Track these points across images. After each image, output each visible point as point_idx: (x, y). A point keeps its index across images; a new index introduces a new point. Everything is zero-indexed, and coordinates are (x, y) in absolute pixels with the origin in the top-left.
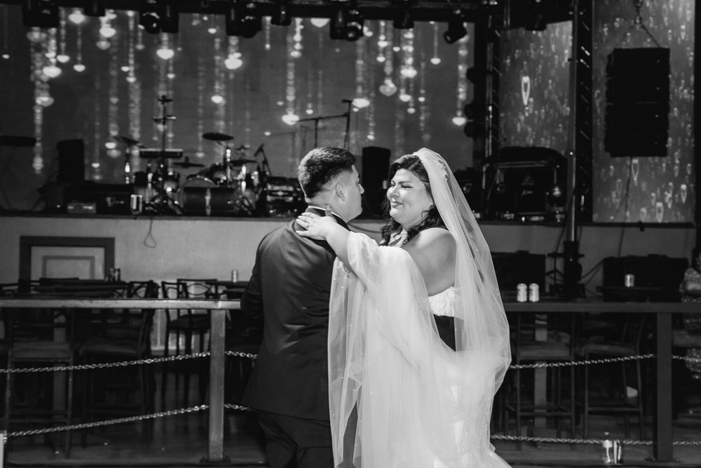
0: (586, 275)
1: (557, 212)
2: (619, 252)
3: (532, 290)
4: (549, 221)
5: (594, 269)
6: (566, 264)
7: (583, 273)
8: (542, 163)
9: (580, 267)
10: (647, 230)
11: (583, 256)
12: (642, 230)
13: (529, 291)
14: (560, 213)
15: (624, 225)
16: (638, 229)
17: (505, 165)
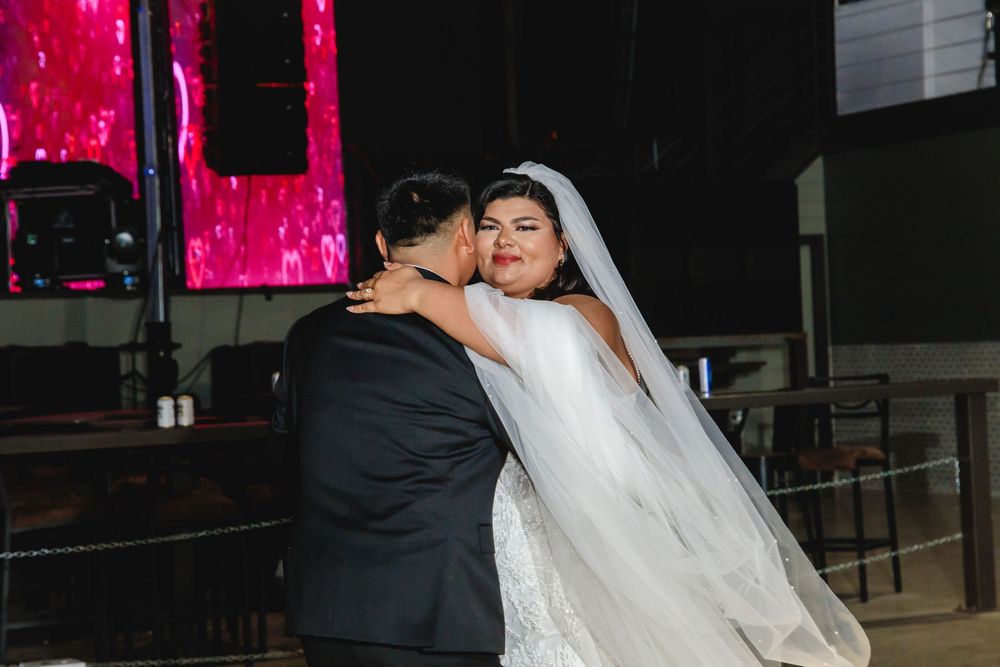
0: (185, 378)
1: (126, 273)
2: (237, 337)
3: (181, 407)
4: (113, 289)
5: (196, 368)
6: (152, 362)
7: (180, 376)
8: (90, 189)
9: (174, 364)
10: (277, 298)
11: (178, 346)
12: (269, 298)
13: (177, 409)
14: (130, 275)
15: (241, 291)
16: (262, 298)
17: (21, 194)
